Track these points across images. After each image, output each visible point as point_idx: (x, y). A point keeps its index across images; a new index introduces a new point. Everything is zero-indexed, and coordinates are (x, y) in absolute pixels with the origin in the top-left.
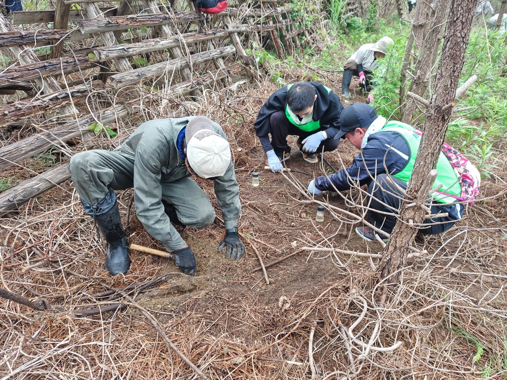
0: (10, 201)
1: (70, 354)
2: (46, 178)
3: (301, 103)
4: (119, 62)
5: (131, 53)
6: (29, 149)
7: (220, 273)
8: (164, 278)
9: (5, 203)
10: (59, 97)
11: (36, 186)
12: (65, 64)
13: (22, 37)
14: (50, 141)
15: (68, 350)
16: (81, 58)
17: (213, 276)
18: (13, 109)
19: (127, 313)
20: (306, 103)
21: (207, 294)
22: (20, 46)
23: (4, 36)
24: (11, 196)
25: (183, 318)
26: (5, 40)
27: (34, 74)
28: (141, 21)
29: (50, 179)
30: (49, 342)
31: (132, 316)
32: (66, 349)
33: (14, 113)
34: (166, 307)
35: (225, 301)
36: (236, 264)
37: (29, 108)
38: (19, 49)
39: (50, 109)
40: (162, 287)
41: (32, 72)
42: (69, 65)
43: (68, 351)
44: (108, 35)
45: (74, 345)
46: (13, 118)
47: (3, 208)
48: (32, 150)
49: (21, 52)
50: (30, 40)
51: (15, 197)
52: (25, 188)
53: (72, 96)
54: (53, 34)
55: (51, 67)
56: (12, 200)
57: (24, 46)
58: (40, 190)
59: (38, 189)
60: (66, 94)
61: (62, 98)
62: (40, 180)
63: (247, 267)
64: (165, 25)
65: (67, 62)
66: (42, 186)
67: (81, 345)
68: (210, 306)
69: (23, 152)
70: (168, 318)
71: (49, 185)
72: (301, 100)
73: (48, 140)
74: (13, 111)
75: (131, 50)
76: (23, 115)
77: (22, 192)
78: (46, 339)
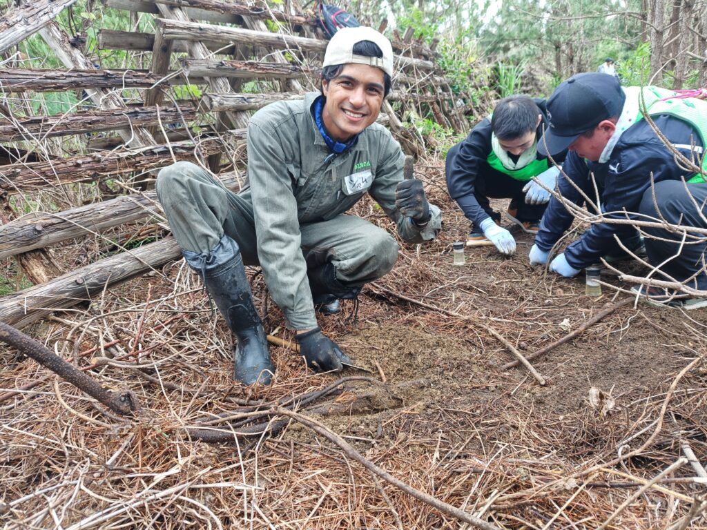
0: (78, 284)
1: (180, 502)
2: (136, 256)
3: (516, 123)
4: (237, 118)
5: (253, 104)
6: (110, 212)
7: (442, 373)
8: (341, 385)
9: (70, 286)
10: (155, 151)
11: (120, 266)
12: (164, 113)
13: (106, 77)
14: (142, 206)
15: (177, 493)
16: (184, 108)
17: (432, 379)
18: (89, 159)
19: (283, 439)
20: (524, 124)
21: (428, 407)
22: (104, 89)
23: (84, 74)
24: (80, 276)
25: (394, 446)
26: (83, 79)
27: (120, 120)
28: (264, 69)
29: (142, 257)
30: (139, 475)
31: (295, 444)
32: (172, 490)
33: (90, 165)
34: (355, 429)
35: (467, 416)
36: (468, 359)
37: (112, 162)
38: (102, 93)
39: (142, 166)
40: (339, 399)
41: (117, 118)
42: (169, 115)
43: (176, 496)
44: (220, 82)
45: (188, 484)
46: (88, 172)
47: (67, 294)
48: (115, 215)
49: (104, 96)
50: (118, 81)
51: (85, 278)
52: (102, 268)
53: (175, 153)
54: (147, 78)
55: (144, 115)
56: (80, 282)
57: (108, 90)
58: (126, 273)
59: (123, 271)
60: (165, 147)
61: (159, 153)
62: (126, 258)
63: (491, 362)
64: (295, 79)
65: (166, 111)
66: (129, 266)
67: (202, 486)
68: (440, 425)
69: (101, 216)
70: (362, 447)
71: (138, 267)
72: (517, 120)
73: (139, 204)
74: (89, 163)
75: (252, 100)
76: (103, 170)
77: (97, 272)
78: (133, 469)
